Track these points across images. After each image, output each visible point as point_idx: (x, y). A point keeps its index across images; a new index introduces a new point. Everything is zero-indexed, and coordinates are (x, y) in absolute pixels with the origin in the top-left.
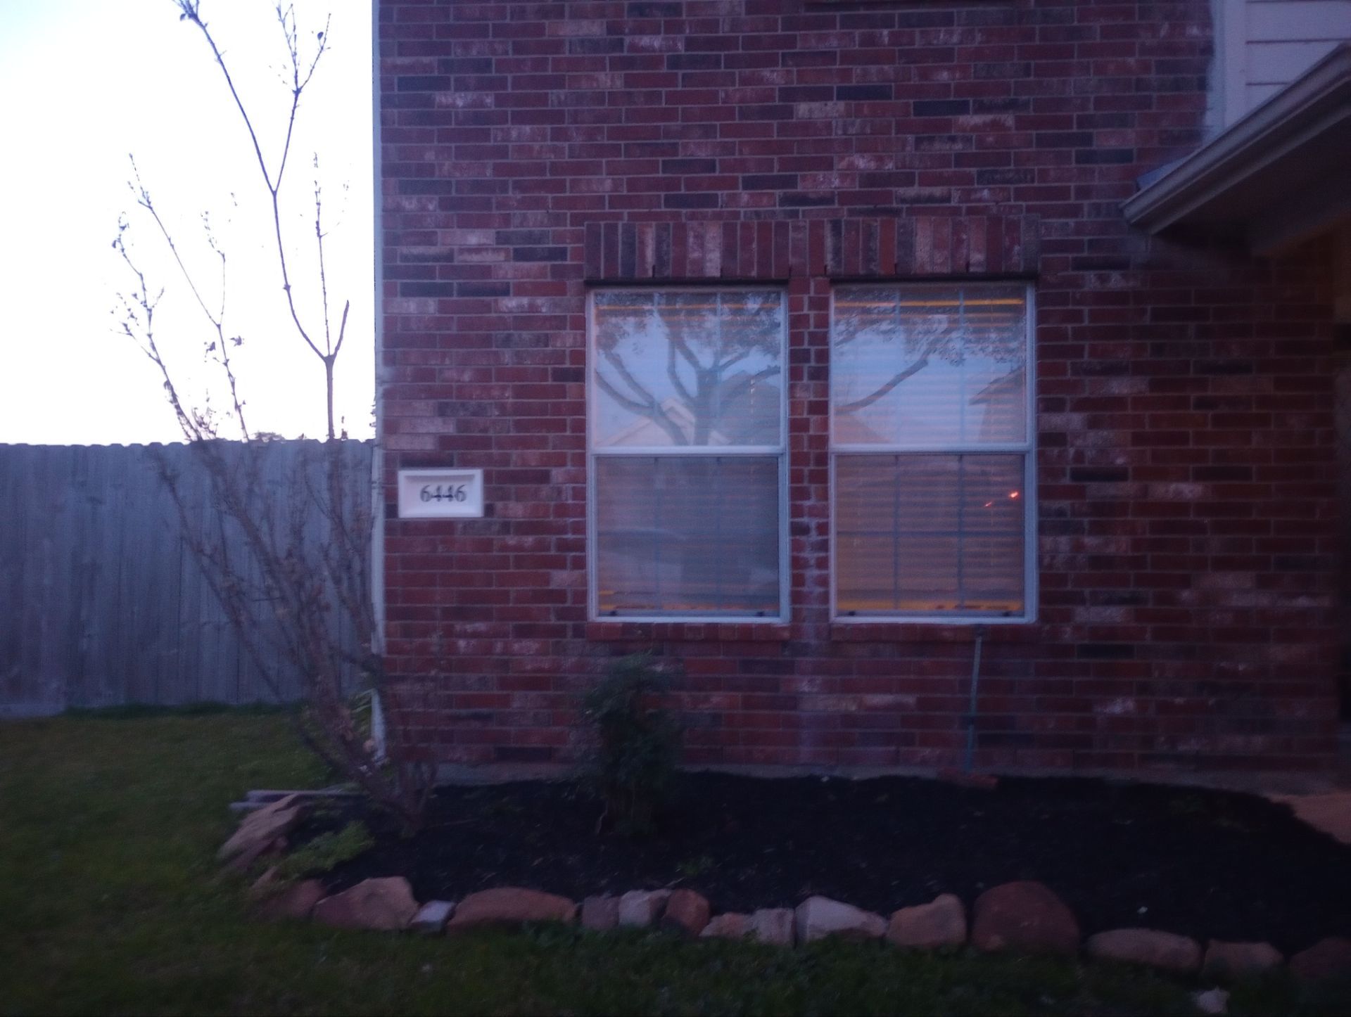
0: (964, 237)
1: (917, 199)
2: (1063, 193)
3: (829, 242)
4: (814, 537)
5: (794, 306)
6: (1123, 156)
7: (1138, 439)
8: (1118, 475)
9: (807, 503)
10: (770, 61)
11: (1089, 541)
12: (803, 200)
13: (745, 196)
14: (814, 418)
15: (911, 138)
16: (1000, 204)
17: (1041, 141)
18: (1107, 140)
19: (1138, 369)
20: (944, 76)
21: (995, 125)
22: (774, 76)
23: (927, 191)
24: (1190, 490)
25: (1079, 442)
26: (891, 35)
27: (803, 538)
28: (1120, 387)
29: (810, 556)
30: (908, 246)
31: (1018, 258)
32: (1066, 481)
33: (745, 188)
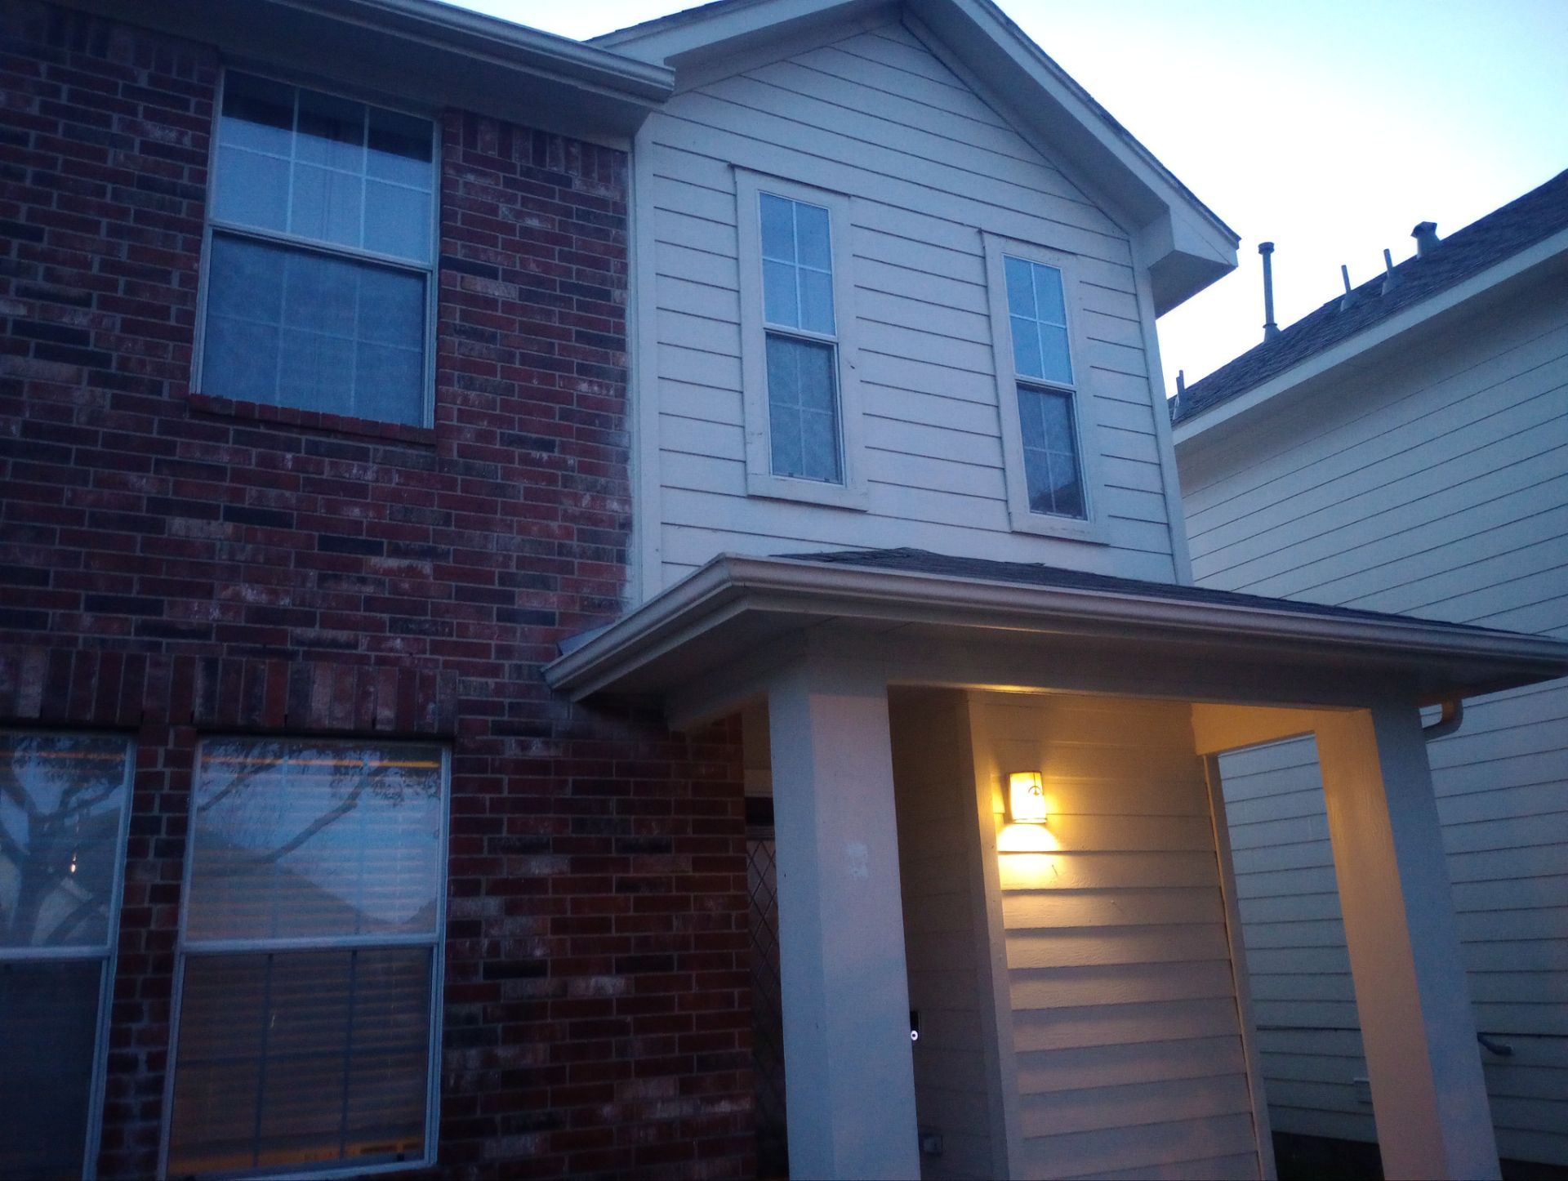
0: (372, 689)
1: (318, 642)
2: (484, 650)
3: (199, 683)
4: (143, 1073)
5: (143, 760)
6: (545, 618)
7: (559, 927)
8: (535, 970)
9: (135, 1026)
10: (141, 466)
11: (503, 1052)
12: (169, 630)
13: (87, 619)
14: (157, 908)
15: (313, 573)
16: (414, 656)
17: (461, 594)
18: (529, 601)
19: (560, 847)
20: (356, 512)
21: (411, 572)
22: (143, 484)
23: (329, 634)
24: (611, 985)
25: (494, 932)
26: (296, 460)
27: (125, 1077)
28: (540, 867)
29: (134, 1101)
30: (302, 696)
31: (431, 716)
32: (479, 979)
33: (88, 608)
